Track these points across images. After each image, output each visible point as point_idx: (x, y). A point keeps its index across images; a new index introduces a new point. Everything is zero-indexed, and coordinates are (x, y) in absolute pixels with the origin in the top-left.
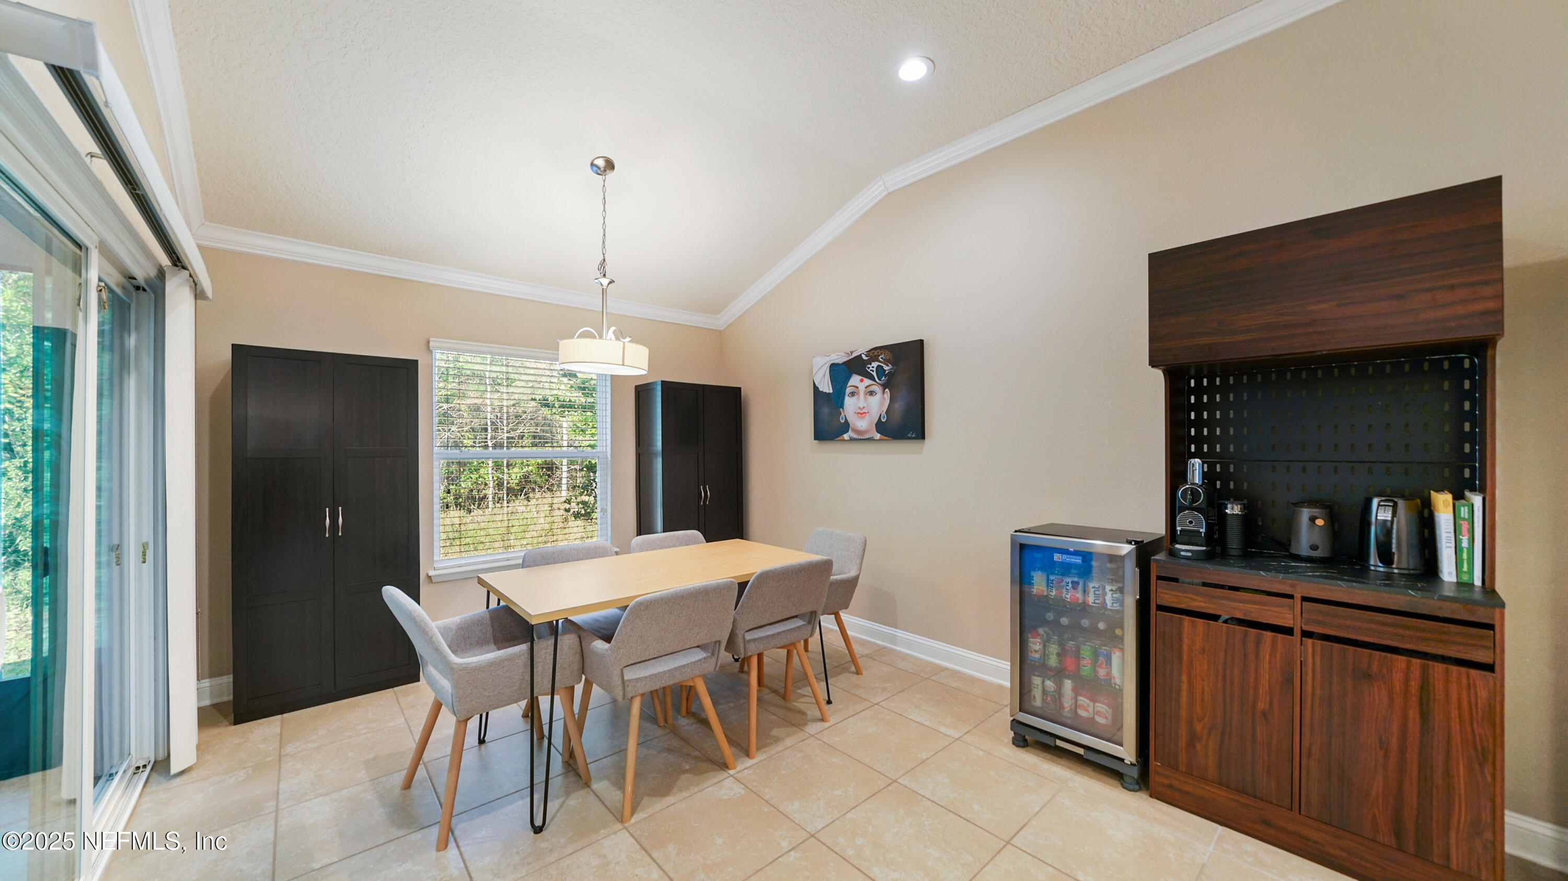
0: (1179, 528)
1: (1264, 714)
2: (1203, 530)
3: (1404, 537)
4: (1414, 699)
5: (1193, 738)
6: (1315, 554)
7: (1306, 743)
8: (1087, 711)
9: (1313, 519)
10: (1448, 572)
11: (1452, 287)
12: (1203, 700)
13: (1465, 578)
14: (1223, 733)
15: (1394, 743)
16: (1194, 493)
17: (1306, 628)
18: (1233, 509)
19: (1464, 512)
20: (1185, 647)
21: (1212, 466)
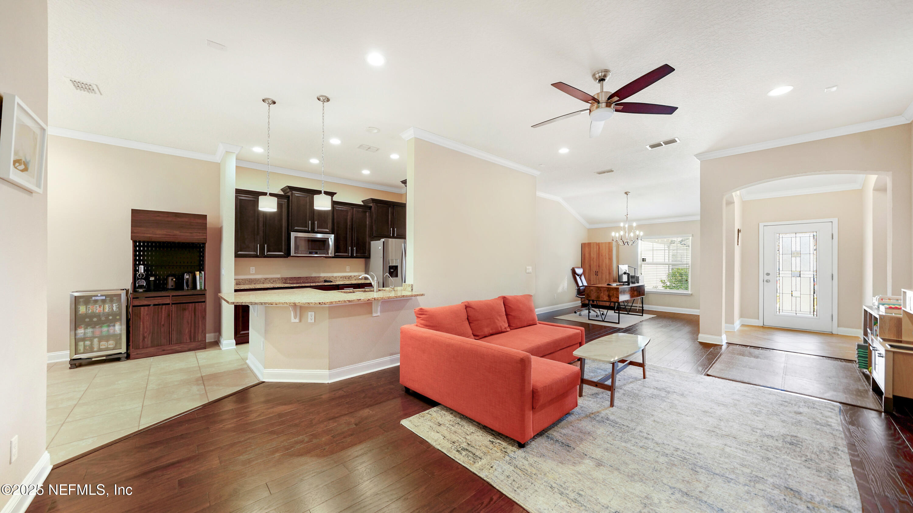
0: (137, 285)
1: (163, 325)
2: (145, 284)
3: (191, 282)
4: (193, 311)
5: (144, 338)
6: (172, 287)
7: (173, 328)
8: (105, 346)
9: (172, 280)
10: (198, 288)
11: (199, 233)
12: (147, 327)
13: (201, 288)
14: (153, 333)
15: (190, 322)
16: (143, 275)
17: (172, 302)
18: (152, 279)
19: (201, 275)
20: (142, 315)
21: (147, 268)
